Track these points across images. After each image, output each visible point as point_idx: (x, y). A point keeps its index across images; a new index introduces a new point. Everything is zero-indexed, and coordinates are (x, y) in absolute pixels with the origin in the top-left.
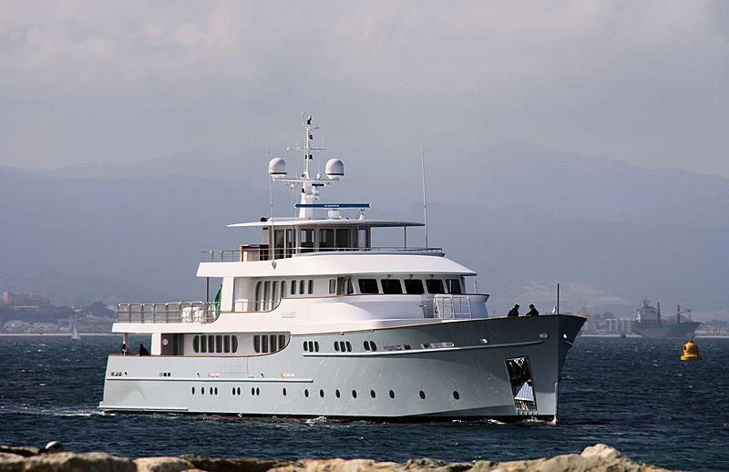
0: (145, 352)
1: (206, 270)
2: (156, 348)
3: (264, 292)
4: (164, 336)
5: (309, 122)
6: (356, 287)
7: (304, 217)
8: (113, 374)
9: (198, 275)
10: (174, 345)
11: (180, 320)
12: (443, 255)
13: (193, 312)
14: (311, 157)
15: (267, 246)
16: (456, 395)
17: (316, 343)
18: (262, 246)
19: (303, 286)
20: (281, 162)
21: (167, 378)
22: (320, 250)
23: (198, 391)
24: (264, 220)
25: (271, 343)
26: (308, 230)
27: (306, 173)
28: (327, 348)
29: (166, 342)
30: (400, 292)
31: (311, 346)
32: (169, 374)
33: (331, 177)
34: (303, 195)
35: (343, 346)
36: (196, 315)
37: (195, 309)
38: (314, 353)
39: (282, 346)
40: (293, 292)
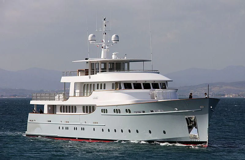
0: (42, 112)
1: (64, 79)
2: (46, 110)
3: (87, 88)
4: (49, 106)
5: (105, 20)
6: (123, 86)
7: (103, 58)
8: (30, 121)
9: (61, 82)
10: (53, 109)
11: (54, 100)
12: (159, 73)
13: (59, 96)
14: (105, 34)
15: (88, 70)
16: (164, 132)
17: (106, 109)
18: (86, 70)
19: (102, 86)
20: (94, 36)
21: (50, 123)
22: (109, 71)
23: (61, 128)
24: (86, 59)
25: (89, 109)
26: (105, 63)
27: (104, 40)
28: (110, 112)
29: (50, 108)
30: (141, 88)
31: (104, 111)
32: (50, 121)
33: (114, 42)
34: (102, 49)
35: (117, 111)
36: (60, 97)
37: (60, 95)
38: (106, 114)
39: (93, 110)
40: (98, 89)
